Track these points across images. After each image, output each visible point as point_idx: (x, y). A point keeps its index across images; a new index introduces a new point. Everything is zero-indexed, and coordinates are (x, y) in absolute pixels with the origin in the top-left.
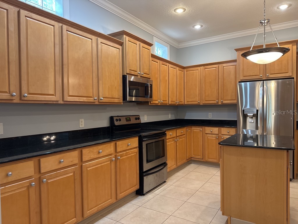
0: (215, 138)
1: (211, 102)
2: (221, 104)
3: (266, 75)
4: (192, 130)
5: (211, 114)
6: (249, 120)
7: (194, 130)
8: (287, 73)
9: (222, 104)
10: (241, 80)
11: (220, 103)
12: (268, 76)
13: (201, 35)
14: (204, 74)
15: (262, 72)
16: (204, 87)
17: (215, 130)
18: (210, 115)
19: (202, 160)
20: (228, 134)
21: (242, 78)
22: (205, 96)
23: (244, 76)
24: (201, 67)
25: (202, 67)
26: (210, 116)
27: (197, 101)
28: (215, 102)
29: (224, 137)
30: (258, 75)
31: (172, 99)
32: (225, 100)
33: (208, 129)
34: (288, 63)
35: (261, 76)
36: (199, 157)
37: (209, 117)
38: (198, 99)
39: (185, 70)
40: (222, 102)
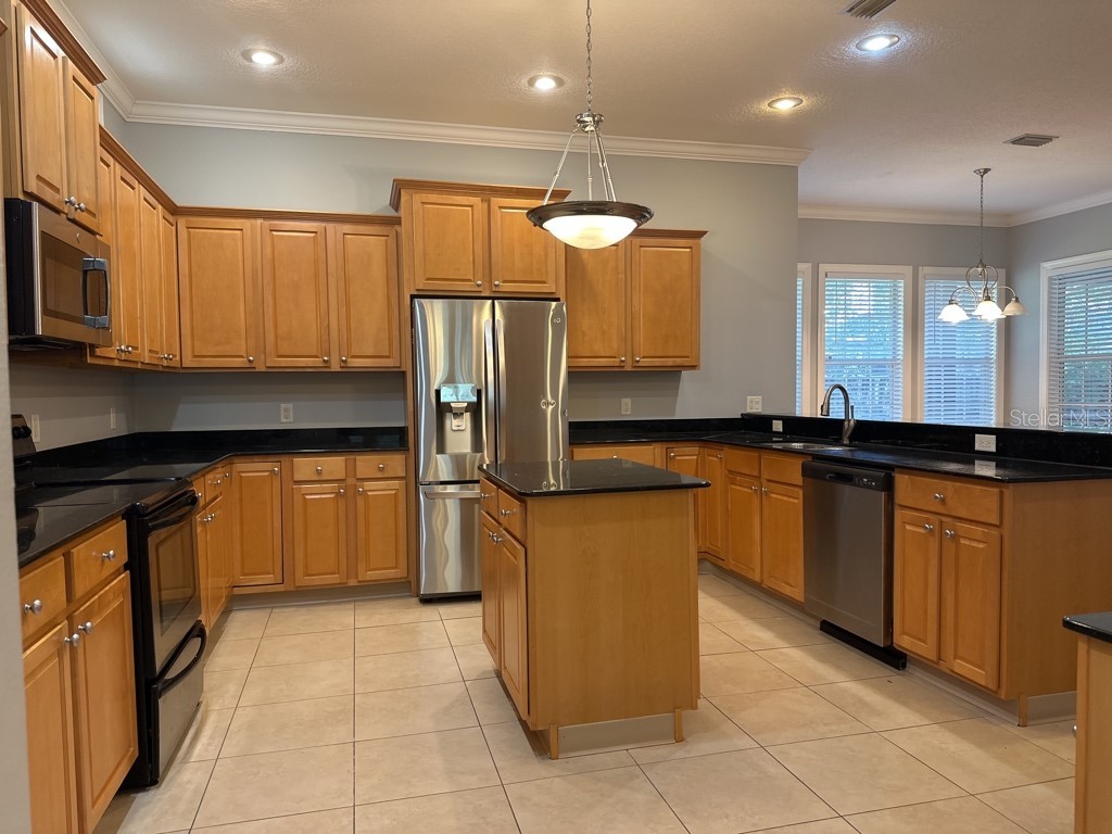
0: (332, 496)
1: (302, 362)
2: (340, 370)
3: (491, 282)
4: (234, 474)
5: (290, 406)
6: (452, 423)
7: (243, 475)
8: (544, 282)
9: (344, 370)
10: (418, 290)
11: (335, 367)
12: (496, 286)
13: (273, 94)
14: (268, 250)
15: (480, 274)
16: (271, 302)
17: (333, 464)
18: (286, 410)
19: (280, 588)
20: (380, 475)
21: (421, 284)
22: (276, 337)
23: (428, 279)
24: (253, 221)
25: (259, 221)
26: (288, 415)
27: (242, 357)
28: (317, 362)
29: (366, 488)
30: (470, 280)
31: (152, 341)
32: (353, 357)
33: (305, 465)
34: (546, 255)
35: (479, 282)
36: (269, 578)
37: (283, 420)
38: (244, 348)
39: (182, 222)
40: (345, 362)
